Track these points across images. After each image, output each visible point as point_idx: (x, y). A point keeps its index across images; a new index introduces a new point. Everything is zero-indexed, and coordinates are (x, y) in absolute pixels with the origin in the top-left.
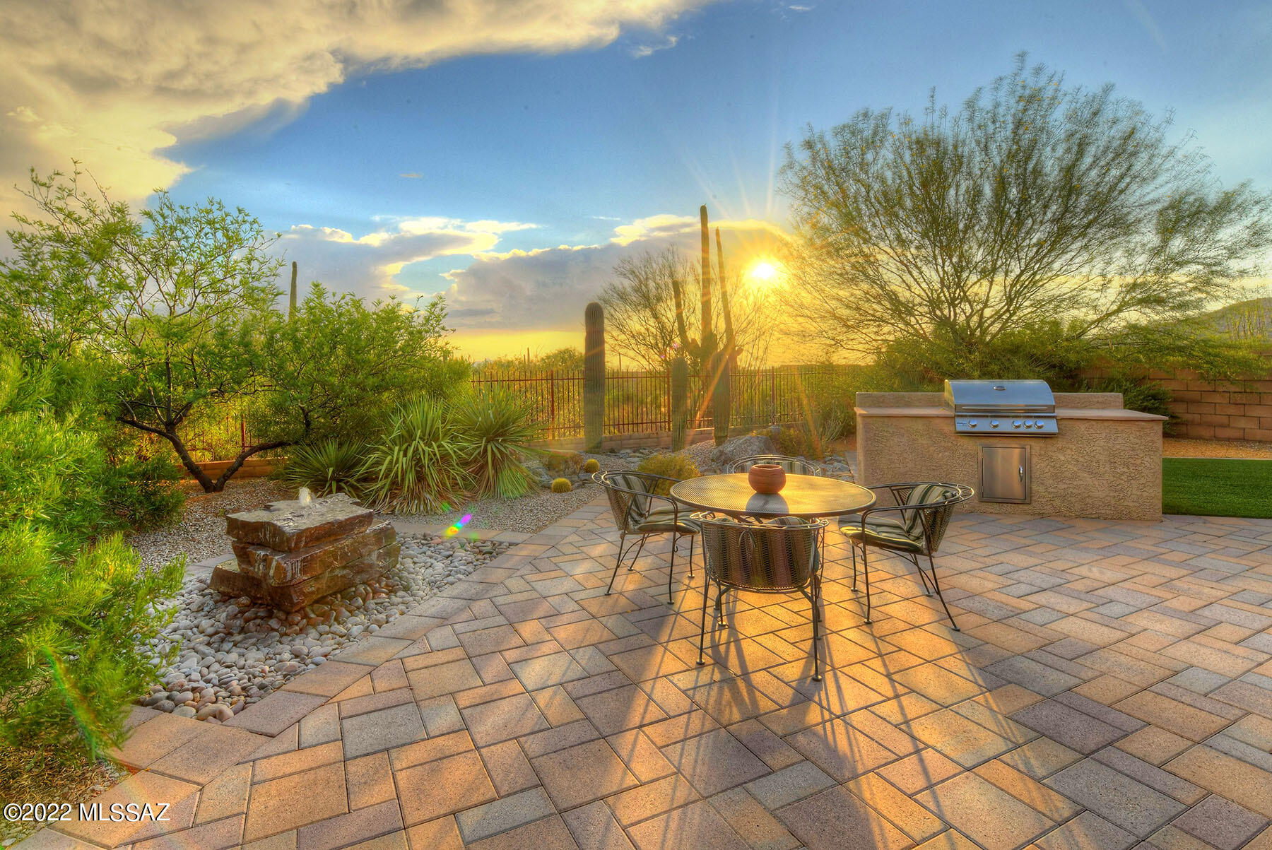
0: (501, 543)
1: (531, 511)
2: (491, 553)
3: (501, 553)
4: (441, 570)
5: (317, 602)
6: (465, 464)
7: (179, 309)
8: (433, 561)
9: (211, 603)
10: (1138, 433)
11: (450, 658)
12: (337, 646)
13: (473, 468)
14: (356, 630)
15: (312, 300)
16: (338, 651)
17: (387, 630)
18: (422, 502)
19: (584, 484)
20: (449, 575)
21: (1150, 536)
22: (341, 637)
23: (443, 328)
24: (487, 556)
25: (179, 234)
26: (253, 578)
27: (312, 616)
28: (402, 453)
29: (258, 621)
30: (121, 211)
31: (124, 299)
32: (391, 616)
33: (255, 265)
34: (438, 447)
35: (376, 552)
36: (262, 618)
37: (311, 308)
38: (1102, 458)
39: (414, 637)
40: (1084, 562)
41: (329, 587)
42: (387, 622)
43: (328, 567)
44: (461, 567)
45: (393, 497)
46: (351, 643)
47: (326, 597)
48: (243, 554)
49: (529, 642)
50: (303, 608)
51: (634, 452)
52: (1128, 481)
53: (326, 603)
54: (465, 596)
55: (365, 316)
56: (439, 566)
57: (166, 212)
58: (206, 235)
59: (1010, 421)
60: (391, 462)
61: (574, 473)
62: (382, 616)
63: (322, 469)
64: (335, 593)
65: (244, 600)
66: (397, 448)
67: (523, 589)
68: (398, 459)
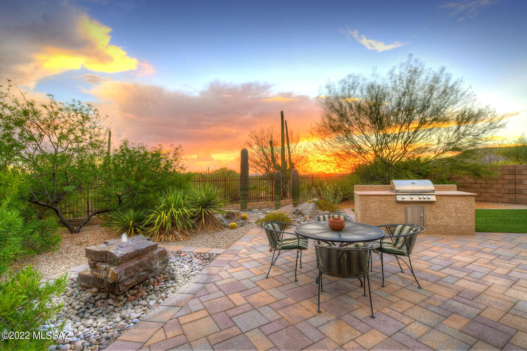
0: (213, 254)
1: (222, 238)
2: (209, 259)
3: (214, 259)
4: (188, 269)
5: (131, 289)
6: (192, 218)
7: (60, 150)
8: (183, 264)
9: (77, 292)
10: (466, 201)
11: (201, 316)
12: (143, 312)
13: (196, 219)
14: (152, 303)
15: (122, 146)
16: (144, 315)
17: (168, 302)
18: (174, 236)
19: (242, 225)
20: (192, 271)
21: (474, 242)
22: (145, 306)
23: (181, 159)
24: (207, 260)
25: (59, 115)
26: (99, 279)
27: (129, 296)
28: (165, 214)
29: (102, 300)
30: (32, 104)
31: (32, 145)
32: (168, 294)
33: (96, 130)
34: (181, 211)
35: (158, 262)
36: (104, 299)
37: (122, 150)
38: (453, 210)
39: (182, 305)
40: (456, 254)
41: (137, 281)
42: (166, 297)
43: (137, 271)
44: (197, 267)
45: (161, 234)
46: (150, 310)
47: (135, 286)
48: (93, 267)
49: (237, 305)
50: (125, 293)
51: (259, 210)
52: (462, 219)
53: (136, 289)
54: (201, 281)
55: (146, 153)
56: (187, 267)
57: (53, 105)
58: (73, 116)
59: (418, 196)
60: (160, 218)
61: (237, 220)
62: (163, 295)
63: (127, 222)
64: (139, 284)
65: (95, 290)
66: (163, 212)
67: (228, 277)
68: (163, 217)
